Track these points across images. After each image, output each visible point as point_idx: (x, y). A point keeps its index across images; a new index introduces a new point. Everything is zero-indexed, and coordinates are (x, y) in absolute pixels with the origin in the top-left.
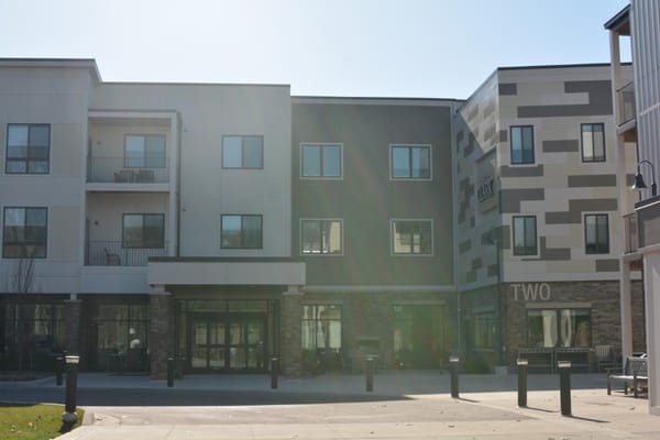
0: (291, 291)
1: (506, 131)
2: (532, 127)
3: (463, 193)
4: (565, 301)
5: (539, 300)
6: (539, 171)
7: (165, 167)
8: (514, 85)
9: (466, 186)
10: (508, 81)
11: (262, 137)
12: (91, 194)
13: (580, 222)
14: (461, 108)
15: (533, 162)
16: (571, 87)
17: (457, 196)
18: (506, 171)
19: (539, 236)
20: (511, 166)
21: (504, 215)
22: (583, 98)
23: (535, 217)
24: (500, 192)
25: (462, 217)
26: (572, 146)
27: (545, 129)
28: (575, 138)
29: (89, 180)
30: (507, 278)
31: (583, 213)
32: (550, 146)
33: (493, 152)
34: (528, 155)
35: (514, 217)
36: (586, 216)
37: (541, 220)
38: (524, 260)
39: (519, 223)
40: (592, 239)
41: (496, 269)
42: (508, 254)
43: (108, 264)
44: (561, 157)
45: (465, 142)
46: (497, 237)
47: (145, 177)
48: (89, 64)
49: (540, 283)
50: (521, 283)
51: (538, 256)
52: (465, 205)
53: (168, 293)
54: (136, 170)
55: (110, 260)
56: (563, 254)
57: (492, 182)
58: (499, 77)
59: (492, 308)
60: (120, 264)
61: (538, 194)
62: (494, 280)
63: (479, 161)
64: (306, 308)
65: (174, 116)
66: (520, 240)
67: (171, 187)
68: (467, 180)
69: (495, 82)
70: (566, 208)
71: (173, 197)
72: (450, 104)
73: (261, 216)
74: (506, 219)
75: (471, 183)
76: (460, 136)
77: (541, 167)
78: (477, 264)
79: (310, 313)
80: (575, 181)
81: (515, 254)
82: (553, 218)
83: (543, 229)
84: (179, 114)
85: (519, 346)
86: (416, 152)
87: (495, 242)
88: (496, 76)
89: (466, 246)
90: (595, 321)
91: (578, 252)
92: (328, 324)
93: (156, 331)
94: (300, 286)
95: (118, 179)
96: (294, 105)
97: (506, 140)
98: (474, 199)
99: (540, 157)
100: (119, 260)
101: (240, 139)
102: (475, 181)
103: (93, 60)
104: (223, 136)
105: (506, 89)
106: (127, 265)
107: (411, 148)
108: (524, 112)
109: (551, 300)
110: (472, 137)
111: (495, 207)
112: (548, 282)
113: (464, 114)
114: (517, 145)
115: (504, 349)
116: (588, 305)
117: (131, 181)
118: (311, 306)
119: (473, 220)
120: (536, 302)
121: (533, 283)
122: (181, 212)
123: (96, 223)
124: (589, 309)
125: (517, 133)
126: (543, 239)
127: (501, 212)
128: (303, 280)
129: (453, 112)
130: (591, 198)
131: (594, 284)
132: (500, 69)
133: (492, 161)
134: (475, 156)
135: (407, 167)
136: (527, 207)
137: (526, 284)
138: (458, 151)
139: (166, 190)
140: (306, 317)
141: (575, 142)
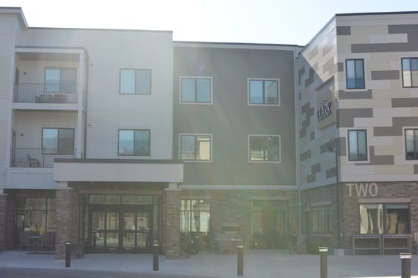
0: (172, 187)
1: (342, 63)
2: (363, 60)
3: (305, 114)
4: (390, 197)
5: (368, 196)
6: (369, 95)
7: (75, 92)
8: (349, 28)
9: (307, 110)
10: (344, 25)
11: (150, 70)
12: (17, 112)
13: (401, 135)
14: (303, 50)
15: (364, 88)
16: (393, 29)
17: (299, 117)
18: (342, 95)
19: (369, 145)
20: (346, 90)
21: (341, 129)
22: (403, 38)
23: (365, 130)
24: (338, 111)
25: (303, 134)
26: (394, 75)
27: (373, 62)
28: (397, 69)
29: (15, 100)
30: (343, 179)
31: (404, 128)
32: (377, 75)
33: (331, 80)
34: (360, 82)
35: (349, 131)
36: (406, 130)
37: (370, 133)
38: (356, 164)
39: (353, 136)
40: (410, 149)
41: (335, 172)
42: (344, 159)
43: (30, 166)
44: (386, 84)
45: (306, 76)
46: (336, 146)
47: (59, 99)
48: (17, 11)
49: (369, 183)
50: (354, 183)
51: (368, 162)
52: (306, 124)
53: (70, 188)
54: (53, 95)
55: (33, 163)
56: (389, 160)
57: (330, 104)
58: (337, 21)
59: (328, 202)
60: (39, 166)
61: (368, 113)
62: (333, 180)
63: (319, 89)
64: (183, 202)
65: (81, 52)
66: (354, 149)
67: (79, 107)
68: (308, 104)
69: (334, 25)
70: (390, 124)
71: (80, 115)
72: (293, 49)
73: (150, 130)
74: (343, 132)
75: (311, 107)
76: (302, 72)
77: (370, 91)
78: (316, 168)
79: (186, 205)
80: (397, 103)
81: (350, 160)
82: (379, 131)
83: (373, 140)
84: (86, 51)
85: (352, 232)
86: (267, 84)
87: (335, 149)
88: (335, 21)
89: (306, 156)
90: (413, 213)
91: (400, 158)
92: (199, 214)
93: (59, 219)
94: (179, 184)
95: (39, 100)
96: (176, 48)
97: (342, 70)
98: (314, 119)
99: (370, 84)
100: (39, 163)
101: (134, 71)
102: (314, 105)
103: (20, 8)
104: (120, 69)
105: (342, 31)
106: (43, 167)
107: (264, 81)
108: (356, 48)
109: (379, 196)
110: (312, 71)
111: (334, 123)
112: (376, 183)
113: (305, 55)
114: (351, 74)
115: (341, 235)
116: (408, 200)
117: (49, 102)
118: (186, 200)
119: (313, 135)
120: (366, 197)
121: (364, 183)
122: (87, 126)
123: (22, 135)
124: (409, 203)
125: (351, 64)
126: (372, 148)
127: (338, 127)
128: (181, 178)
129: (296, 55)
130: (410, 116)
131: (412, 184)
132: (337, 15)
133: (331, 88)
134: (314, 85)
135: (261, 95)
136: (359, 123)
137: (359, 183)
138: (300, 84)
139: (76, 109)
140: (183, 209)
141: (397, 72)
